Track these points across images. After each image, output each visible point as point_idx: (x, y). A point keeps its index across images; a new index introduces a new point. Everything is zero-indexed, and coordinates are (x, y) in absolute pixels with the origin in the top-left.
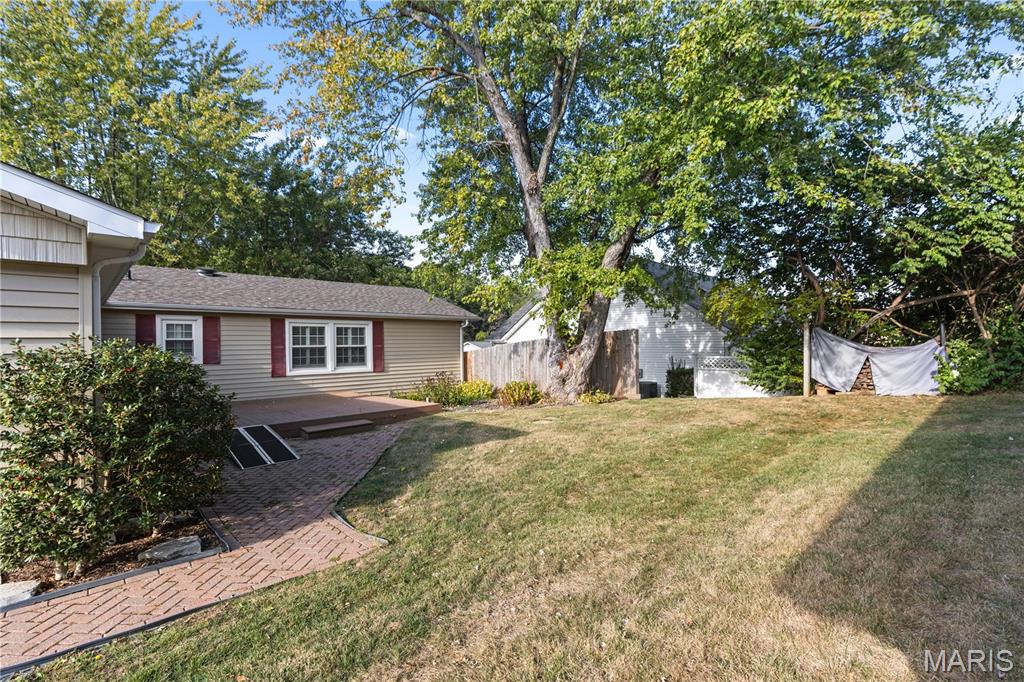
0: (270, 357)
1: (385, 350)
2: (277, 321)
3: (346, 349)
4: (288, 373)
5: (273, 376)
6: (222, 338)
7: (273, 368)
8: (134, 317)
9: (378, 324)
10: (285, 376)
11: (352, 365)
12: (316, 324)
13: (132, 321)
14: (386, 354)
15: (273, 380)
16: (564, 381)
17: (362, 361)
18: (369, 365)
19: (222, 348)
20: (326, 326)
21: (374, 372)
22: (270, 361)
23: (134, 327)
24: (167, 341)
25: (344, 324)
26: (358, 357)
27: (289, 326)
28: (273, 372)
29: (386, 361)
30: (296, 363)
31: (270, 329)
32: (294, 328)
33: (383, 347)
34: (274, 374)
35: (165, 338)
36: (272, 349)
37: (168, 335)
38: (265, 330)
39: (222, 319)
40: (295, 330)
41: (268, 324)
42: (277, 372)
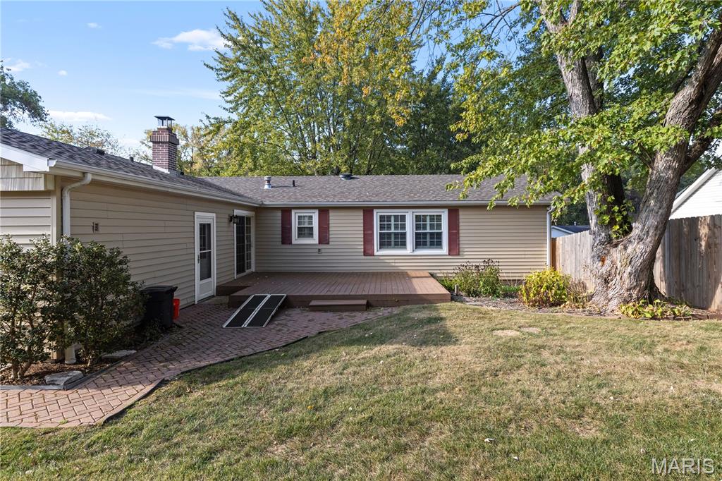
0: (362, 240)
1: (461, 235)
2: (368, 211)
3: (426, 233)
4: (376, 253)
5: (364, 255)
6: (331, 225)
7: (364, 248)
8: (280, 211)
9: (454, 211)
10: (374, 255)
11: (429, 248)
12: (399, 212)
13: (279, 214)
14: (461, 239)
15: (364, 257)
16: (606, 281)
17: (439, 244)
18: (445, 249)
19: (330, 233)
20: (407, 215)
21: (449, 255)
22: (362, 243)
23: (280, 218)
24: (298, 228)
25: (421, 212)
26: (436, 241)
27: (376, 215)
28: (364, 252)
29: (461, 246)
30: (383, 245)
31: (362, 218)
32: (381, 216)
33: (458, 233)
34: (365, 253)
35: (297, 226)
36: (364, 234)
37: (299, 223)
38: (359, 218)
39: (330, 211)
40: (382, 218)
41: (361, 214)
42: (368, 252)
